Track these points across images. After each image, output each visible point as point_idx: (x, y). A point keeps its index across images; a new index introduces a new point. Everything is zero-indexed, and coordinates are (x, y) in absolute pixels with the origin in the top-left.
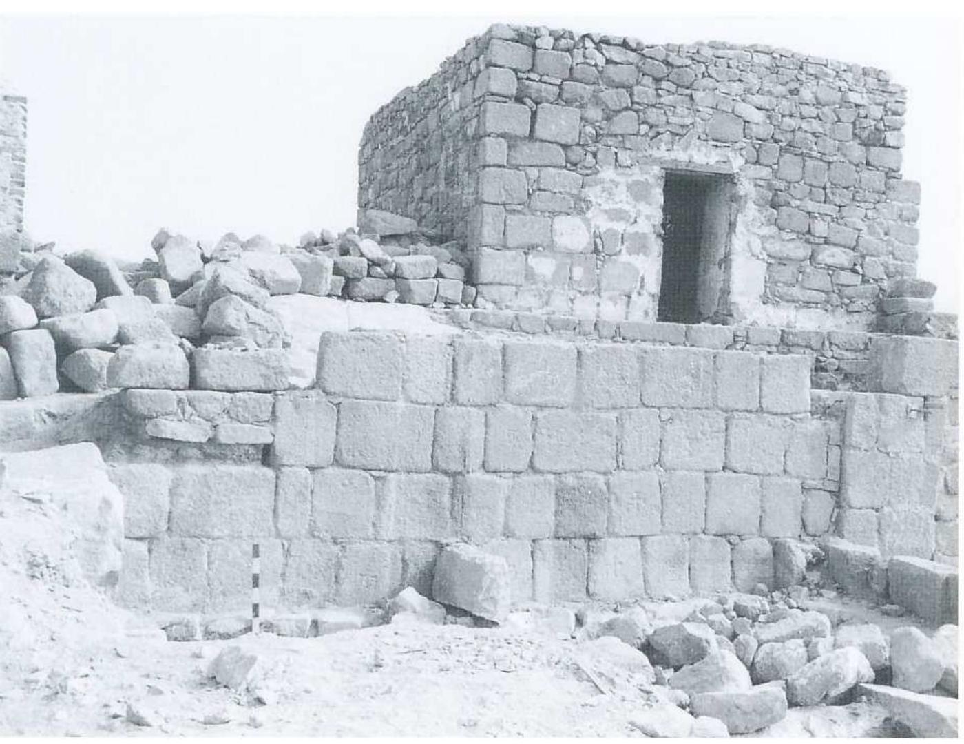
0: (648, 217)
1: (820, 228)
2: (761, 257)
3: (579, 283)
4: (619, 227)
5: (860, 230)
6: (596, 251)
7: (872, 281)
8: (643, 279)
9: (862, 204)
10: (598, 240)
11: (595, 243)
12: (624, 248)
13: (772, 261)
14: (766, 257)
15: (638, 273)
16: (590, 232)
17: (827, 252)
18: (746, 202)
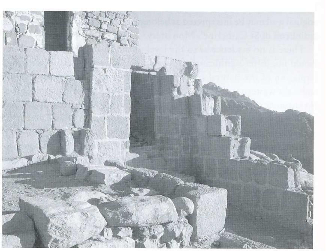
0: (38, 20)
1: (104, 26)
2: (83, 35)
3: (10, 44)
4: (26, 23)
5: (119, 28)
6: (16, 31)
7: (124, 45)
8: (36, 42)
9: (119, 19)
10: (17, 27)
11: (16, 28)
12: (28, 31)
13: (87, 37)
14: (85, 36)
15: (34, 40)
16: (13, 24)
17: (107, 35)
18: (76, 15)
